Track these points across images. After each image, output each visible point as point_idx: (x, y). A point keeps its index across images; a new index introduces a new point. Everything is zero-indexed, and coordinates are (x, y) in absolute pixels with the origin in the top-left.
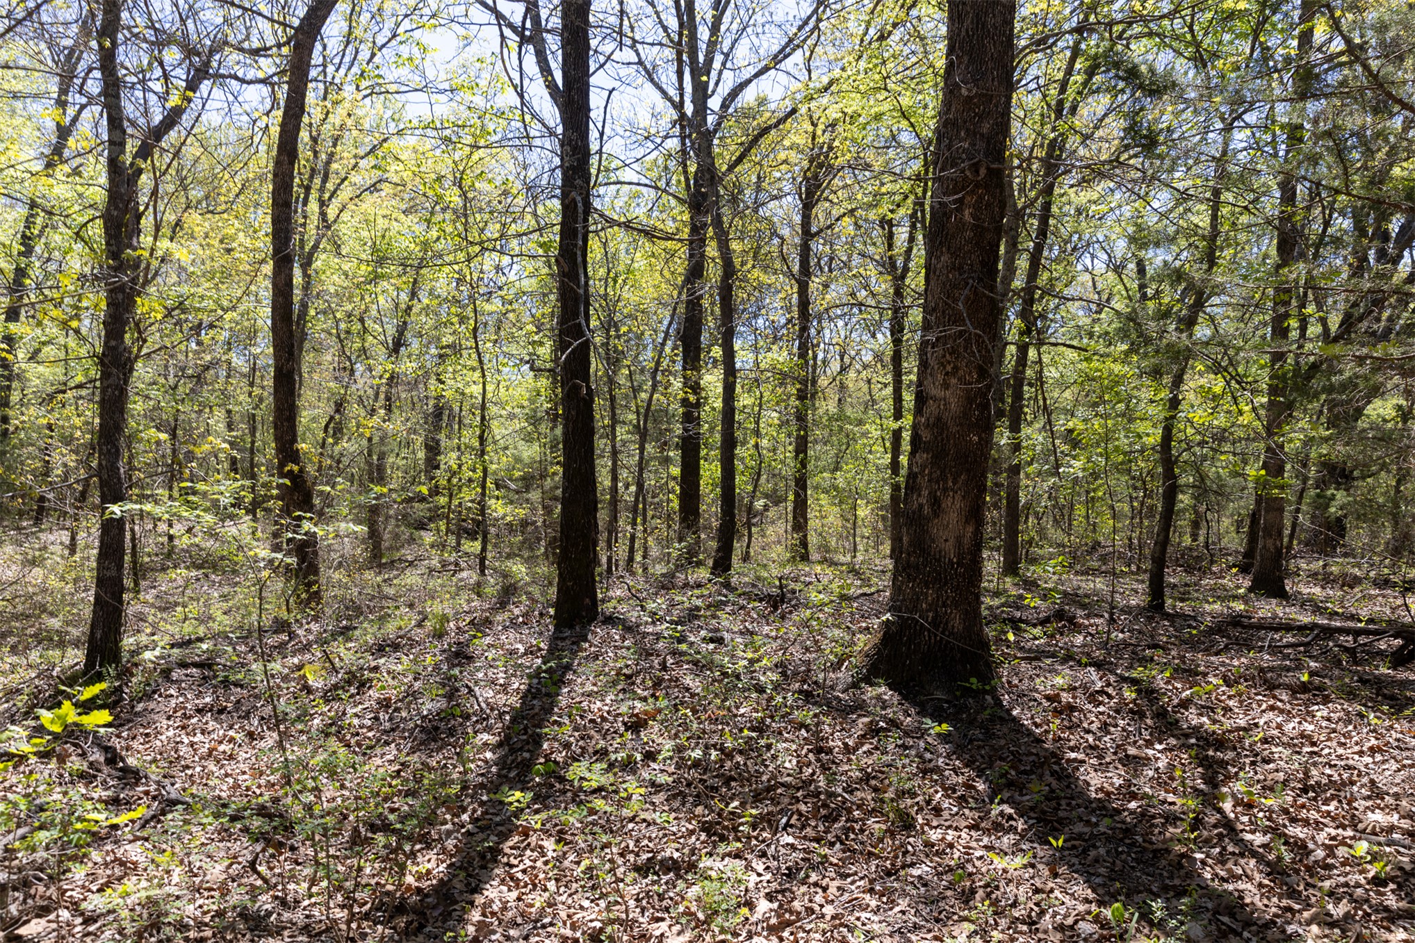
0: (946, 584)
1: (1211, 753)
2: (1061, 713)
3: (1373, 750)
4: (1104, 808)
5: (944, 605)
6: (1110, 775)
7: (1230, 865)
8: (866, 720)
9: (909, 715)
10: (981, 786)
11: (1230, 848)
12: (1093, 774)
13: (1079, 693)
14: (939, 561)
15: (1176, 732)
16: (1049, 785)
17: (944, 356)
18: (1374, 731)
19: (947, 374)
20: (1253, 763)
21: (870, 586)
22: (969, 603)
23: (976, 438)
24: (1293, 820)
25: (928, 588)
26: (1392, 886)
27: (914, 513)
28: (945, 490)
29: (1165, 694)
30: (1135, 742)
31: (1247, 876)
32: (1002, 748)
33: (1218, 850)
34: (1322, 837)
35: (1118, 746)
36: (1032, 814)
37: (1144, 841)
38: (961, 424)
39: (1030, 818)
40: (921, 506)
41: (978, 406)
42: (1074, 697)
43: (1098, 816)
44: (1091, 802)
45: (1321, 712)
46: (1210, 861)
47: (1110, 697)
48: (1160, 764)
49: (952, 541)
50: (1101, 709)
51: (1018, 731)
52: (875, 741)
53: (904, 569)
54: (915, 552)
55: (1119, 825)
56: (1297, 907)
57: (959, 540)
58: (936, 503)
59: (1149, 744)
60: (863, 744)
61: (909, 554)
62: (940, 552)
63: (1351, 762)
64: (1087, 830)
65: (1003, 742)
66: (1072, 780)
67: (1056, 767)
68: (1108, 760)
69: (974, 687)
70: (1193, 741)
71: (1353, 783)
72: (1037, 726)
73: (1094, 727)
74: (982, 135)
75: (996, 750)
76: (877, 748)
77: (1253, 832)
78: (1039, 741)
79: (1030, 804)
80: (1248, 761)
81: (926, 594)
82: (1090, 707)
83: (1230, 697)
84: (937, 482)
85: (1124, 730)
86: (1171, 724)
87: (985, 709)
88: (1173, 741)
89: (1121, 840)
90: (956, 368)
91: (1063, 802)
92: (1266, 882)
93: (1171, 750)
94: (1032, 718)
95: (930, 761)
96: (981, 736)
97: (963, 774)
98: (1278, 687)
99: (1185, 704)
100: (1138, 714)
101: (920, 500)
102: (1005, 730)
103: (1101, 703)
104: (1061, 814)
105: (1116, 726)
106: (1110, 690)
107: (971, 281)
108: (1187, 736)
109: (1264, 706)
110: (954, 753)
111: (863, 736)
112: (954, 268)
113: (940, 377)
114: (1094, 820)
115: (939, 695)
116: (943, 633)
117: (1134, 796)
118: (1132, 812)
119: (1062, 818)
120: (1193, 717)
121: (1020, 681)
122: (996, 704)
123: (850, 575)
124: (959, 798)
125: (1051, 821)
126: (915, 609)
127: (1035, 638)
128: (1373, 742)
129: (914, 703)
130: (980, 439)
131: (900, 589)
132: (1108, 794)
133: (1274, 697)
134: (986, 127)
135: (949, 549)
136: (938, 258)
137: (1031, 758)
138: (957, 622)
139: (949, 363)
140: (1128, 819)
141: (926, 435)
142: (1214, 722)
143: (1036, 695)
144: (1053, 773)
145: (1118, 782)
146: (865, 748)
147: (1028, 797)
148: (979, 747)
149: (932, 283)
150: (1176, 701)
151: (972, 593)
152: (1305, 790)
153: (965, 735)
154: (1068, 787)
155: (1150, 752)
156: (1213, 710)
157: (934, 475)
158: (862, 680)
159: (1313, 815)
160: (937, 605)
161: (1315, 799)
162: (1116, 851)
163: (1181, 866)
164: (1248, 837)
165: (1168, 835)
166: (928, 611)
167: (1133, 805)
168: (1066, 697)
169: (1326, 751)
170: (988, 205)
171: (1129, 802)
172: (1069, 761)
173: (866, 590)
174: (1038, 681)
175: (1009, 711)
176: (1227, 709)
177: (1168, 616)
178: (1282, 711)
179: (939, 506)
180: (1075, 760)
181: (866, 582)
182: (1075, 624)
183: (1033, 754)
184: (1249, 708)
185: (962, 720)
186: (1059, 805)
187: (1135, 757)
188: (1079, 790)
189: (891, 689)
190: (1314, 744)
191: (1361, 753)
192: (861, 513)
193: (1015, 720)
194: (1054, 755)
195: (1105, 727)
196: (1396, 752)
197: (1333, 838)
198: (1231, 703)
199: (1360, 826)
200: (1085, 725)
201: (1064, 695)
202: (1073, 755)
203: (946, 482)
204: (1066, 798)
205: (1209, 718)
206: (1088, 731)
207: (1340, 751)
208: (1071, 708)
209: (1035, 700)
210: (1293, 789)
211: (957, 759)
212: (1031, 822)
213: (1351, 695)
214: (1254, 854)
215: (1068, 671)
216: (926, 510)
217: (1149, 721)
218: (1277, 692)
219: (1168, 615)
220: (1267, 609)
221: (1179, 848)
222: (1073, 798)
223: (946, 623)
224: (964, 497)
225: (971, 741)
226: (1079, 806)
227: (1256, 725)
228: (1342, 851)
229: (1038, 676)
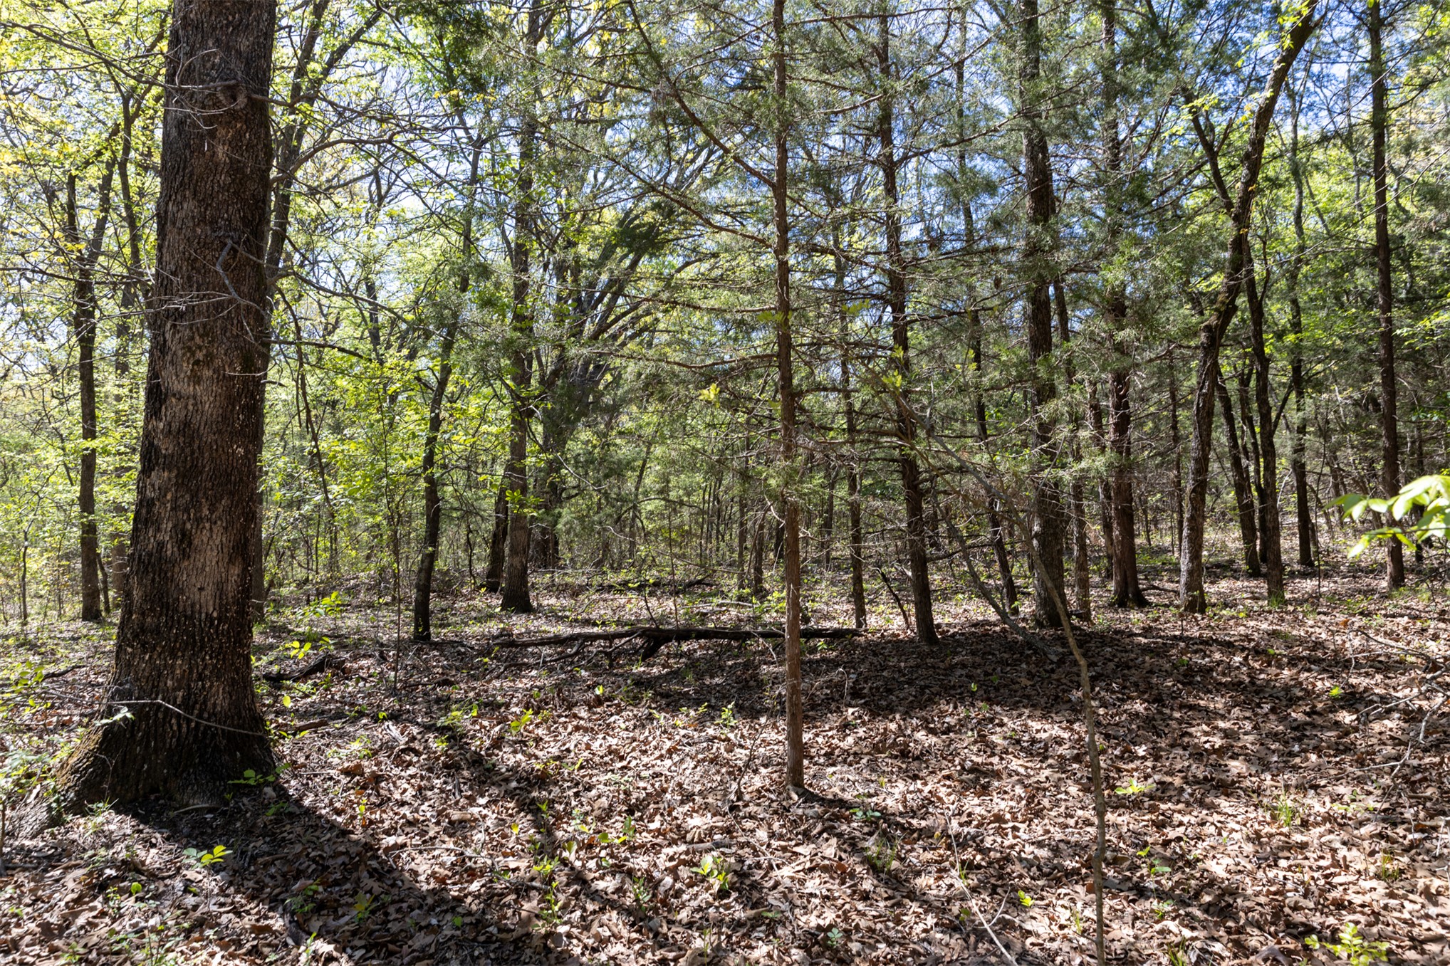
0: (202, 648)
1: (535, 794)
2: (364, 788)
3: (670, 752)
4: (443, 901)
5: (201, 677)
6: (436, 853)
7: (595, 928)
8: (79, 873)
9: (153, 846)
10: (277, 923)
11: (590, 907)
12: (419, 859)
13: (382, 757)
14: (192, 617)
15: (496, 779)
16: (370, 892)
17: (192, 339)
18: (665, 732)
19: (197, 363)
20: (577, 795)
21: (56, 661)
22: (237, 670)
23: (241, 450)
24: (633, 849)
25: (175, 658)
26: (734, 895)
27: (150, 555)
28: (199, 520)
29: (473, 737)
30: (457, 803)
31: (614, 935)
32: (298, 856)
33: (578, 913)
34: (663, 862)
35: (440, 813)
36: (357, 943)
37: (500, 930)
38: (220, 432)
39: (354, 948)
40: (161, 545)
41: (243, 408)
42: (378, 764)
43: (438, 915)
44: (424, 898)
45: (619, 721)
46: (575, 931)
47: (417, 753)
48: (489, 823)
49: (209, 590)
50: (412, 771)
51: (316, 827)
52: (98, 903)
53: (136, 636)
54: (152, 610)
55: (467, 920)
56: (671, 955)
57: (220, 588)
58: (184, 540)
59: (471, 801)
60: (76, 915)
61: (143, 614)
62: (193, 605)
63: (657, 769)
64: (429, 939)
65: (298, 848)
66: (396, 874)
67: (374, 864)
68: (431, 834)
69: (252, 782)
70: (514, 784)
71: (664, 791)
72: (338, 812)
73: (408, 797)
74: (239, 53)
75: (292, 862)
76: (103, 914)
77: (602, 878)
78: (345, 833)
79: (351, 927)
80: (571, 793)
81: (173, 666)
82: (396, 771)
83: (537, 726)
84: (187, 510)
85: (442, 791)
86: (488, 770)
87: (267, 807)
88: (495, 791)
89: (474, 940)
90: (210, 358)
91: (391, 909)
92: (634, 935)
93: (495, 802)
94: (331, 803)
95: (195, 907)
96: (265, 848)
97: (248, 913)
98: (575, 704)
99: (498, 743)
100: (451, 768)
101: (160, 537)
102: (299, 830)
103: (410, 764)
104: (394, 927)
105: (432, 788)
106: (416, 745)
107: (229, 242)
108: (507, 780)
109: (570, 729)
110: (231, 883)
111: (78, 901)
112: (203, 220)
113: (187, 368)
114: (434, 921)
115: (199, 803)
116: (200, 716)
117: (472, 874)
118: (477, 896)
119: (395, 935)
120: (509, 758)
121: (307, 757)
122: (279, 797)
123: (22, 650)
124: (249, 953)
125: (385, 945)
126: (154, 690)
127: (306, 696)
128: (668, 744)
129: (159, 826)
130: (247, 451)
131: (129, 664)
132: (442, 881)
133: (575, 716)
134: (244, 43)
135: (207, 602)
136: (179, 204)
137: (340, 860)
138: (219, 697)
139: (200, 348)
140: (474, 907)
141: (166, 446)
142: (530, 756)
143: (332, 772)
144: (372, 873)
145: (449, 859)
146: (81, 921)
147: (346, 918)
148: (266, 865)
149: (170, 237)
150: (487, 743)
151: (240, 655)
152: (630, 812)
153: (243, 853)
154: (393, 885)
155: (475, 810)
156: (524, 743)
157: (181, 502)
158: (67, 810)
159: (646, 837)
160: (190, 679)
161: (641, 819)
162: (472, 956)
163: (548, 950)
164: (600, 885)
165: (524, 914)
166: (174, 689)
167: (475, 886)
168: (369, 767)
169: (633, 763)
170: (250, 146)
171: (471, 882)
172: (387, 850)
173: (51, 669)
174: (329, 752)
175: (298, 802)
176: (538, 740)
177: (436, 646)
178: (586, 730)
179: (190, 543)
180: (396, 846)
181: (51, 656)
182: (344, 671)
183: (342, 853)
184: (556, 734)
185: (235, 831)
186: (387, 914)
187: (461, 821)
188: (407, 885)
189: (118, 813)
190: (622, 758)
191: (661, 757)
192: (32, 565)
193: (310, 812)
194: (368, 847)
195: (420, 792)
196: (687, 749)
197: (671, 859)
198: (540, 732)
199: (689, 837)
200: (397, 796)
201: (365, 763)
202: (391, 840)
203: (199, 509)
204: (393, 902)
205: (524, 753)
206: (403, 804)
207: (645, 759)
208: (377, 778)
209: (331, 779)
210: (620, 814)
211: (237, 892)
212: (358, 954)
213: (635, 701)
214: (613, 905)
215: (361, 732)
216: (169, 550)
217: (466, 773)
218: (575, 710)
219: (436, 644)
220: (520, 625)
221: (540, 928)
222: (402, 901)
223: (205, 702)
224: (226, 529)
225: (254, 859)
226: (411, 908)
227: (568, 750)
228: (684, 872)
229: (328, 745)
